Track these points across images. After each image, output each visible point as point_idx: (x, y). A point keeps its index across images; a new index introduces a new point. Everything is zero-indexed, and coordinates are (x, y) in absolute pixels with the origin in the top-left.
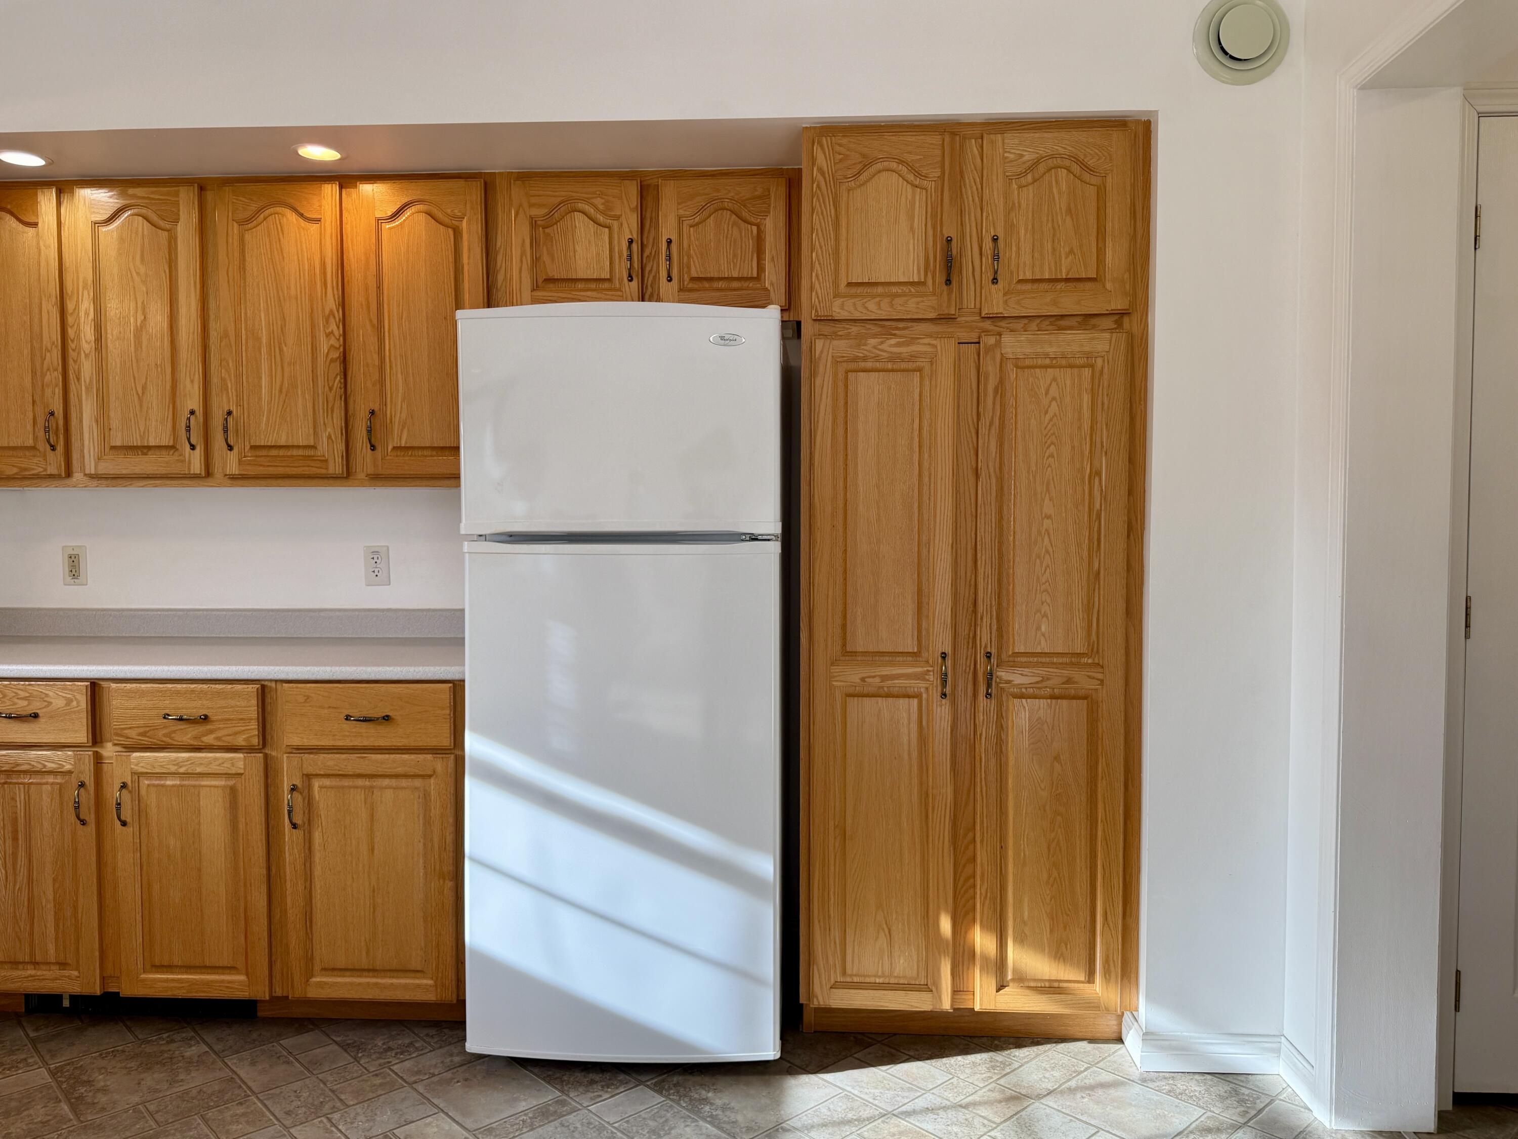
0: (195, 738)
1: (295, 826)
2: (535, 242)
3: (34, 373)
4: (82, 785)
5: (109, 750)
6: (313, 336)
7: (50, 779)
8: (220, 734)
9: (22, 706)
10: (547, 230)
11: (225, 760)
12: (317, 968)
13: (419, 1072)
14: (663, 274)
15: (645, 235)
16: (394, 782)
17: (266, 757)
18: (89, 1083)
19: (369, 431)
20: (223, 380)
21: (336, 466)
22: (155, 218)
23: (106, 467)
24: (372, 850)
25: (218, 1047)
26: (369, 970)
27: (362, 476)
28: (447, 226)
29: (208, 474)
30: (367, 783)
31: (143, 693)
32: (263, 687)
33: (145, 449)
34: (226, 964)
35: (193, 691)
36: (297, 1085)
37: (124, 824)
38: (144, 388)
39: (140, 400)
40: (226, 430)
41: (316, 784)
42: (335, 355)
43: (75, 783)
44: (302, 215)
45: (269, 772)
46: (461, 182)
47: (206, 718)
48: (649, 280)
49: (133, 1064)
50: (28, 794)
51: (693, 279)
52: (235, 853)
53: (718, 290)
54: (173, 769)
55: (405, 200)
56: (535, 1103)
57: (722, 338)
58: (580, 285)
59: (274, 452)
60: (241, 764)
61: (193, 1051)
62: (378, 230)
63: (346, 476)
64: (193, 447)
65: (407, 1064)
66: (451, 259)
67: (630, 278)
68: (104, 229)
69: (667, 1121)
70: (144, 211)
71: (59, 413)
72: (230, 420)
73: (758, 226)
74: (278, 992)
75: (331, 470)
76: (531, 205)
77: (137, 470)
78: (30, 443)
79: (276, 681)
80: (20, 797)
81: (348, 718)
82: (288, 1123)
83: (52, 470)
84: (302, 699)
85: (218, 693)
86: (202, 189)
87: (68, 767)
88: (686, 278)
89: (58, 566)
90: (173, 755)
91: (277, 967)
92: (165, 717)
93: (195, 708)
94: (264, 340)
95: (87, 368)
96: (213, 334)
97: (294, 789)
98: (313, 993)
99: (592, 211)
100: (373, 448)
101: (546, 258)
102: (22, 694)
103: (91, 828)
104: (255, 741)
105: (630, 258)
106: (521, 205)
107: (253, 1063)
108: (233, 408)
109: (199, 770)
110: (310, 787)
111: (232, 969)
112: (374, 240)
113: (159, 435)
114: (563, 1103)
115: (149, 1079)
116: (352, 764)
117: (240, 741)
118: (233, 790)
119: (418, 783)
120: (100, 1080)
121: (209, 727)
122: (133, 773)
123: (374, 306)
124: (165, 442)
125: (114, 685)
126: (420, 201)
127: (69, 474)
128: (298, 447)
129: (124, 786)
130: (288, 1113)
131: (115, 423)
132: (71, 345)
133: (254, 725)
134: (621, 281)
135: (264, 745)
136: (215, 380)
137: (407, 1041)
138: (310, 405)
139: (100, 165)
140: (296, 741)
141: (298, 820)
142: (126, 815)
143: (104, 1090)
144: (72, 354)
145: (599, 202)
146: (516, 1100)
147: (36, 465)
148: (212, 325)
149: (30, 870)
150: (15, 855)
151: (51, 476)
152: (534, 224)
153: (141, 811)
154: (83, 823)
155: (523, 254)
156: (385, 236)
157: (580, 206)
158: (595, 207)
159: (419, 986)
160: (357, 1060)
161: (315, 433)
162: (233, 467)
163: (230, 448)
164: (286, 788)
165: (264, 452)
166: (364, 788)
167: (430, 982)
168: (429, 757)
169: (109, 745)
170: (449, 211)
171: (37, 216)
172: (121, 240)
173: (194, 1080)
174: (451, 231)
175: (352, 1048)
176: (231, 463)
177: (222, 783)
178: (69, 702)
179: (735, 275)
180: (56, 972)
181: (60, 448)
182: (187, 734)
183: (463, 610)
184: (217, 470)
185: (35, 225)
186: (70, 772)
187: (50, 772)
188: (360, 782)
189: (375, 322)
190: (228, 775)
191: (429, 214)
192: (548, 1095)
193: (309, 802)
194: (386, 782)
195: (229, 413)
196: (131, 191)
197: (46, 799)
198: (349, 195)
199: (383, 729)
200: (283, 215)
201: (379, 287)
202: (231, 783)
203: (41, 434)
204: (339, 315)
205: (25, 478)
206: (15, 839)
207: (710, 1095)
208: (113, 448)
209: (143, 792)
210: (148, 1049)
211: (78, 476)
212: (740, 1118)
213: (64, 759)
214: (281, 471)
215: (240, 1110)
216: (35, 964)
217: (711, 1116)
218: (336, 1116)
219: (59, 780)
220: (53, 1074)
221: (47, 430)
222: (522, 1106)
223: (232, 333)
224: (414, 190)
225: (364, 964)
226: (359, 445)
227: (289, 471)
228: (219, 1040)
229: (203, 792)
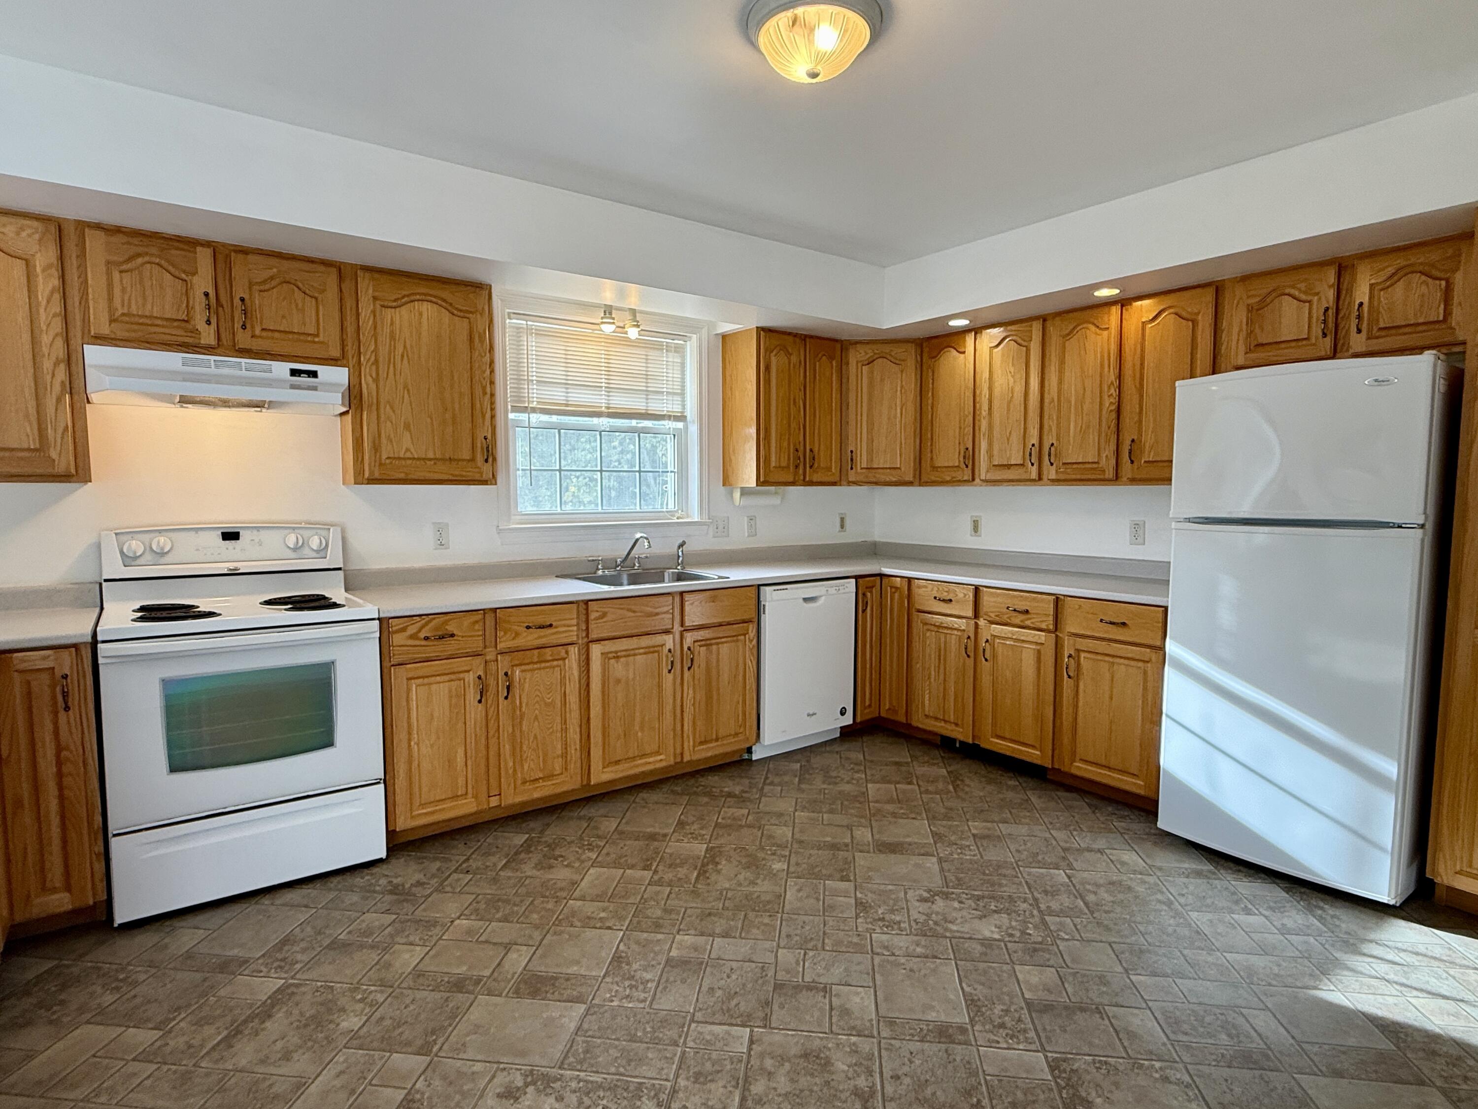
0: (1022, 621)
1: (1069, 677)
2: (1250, 322)
3: (960, 428)
4: (969, 637)
5: (982, 622)
6: (1101, 397)
7: (956, 632)
8: (1033, 620)
9: (945, 596)
10: (1260, 312)
11: (1036, 635)
12: (1077, 758)
13: (1128, 830)
14: (1354, 329)
15: (1341, 302)
16: (1126, 662)
17: (1057, 636)
18: (962, 781)
19: (1130, 453)
20: (1050, 426)
21: (1110, 474)
22: (1020, 341)
23: (990, 476)
24: (1111, 698)
25: (1024, 785)
26: (1105, 766)
27: (1125, 479)
28: (1187, 320)
29: (1040, 479)
30: (1111, 659)
31: (998, 595)
32: (1057, 598)
33: (1009, 466)
34: (1029, 743)
35: (1021, 597)
36: (1059, 814)
37: (986, 660)
38: (1010, 433)
39: (1008, 439)
40: (1050, 455)
41: (1083, 655)
42: (1113, 407)
43: (966, 636)
44: (1098, 327)
45: (1058, 646)
46: (1199, 290)
47: (1027, 612)
48: (1342, 334)
49: (983, 779)
50: (946, 638)
51: (1381, 329)
52: (1038, 685)
53: (1405, 334)
54: (1010, 636)
55: (1162, 307)
56: (1194, 866)
57: (1376, 381)
58: (1283, 346)
59: (1075, 466)
60: (1043, 638)
61: (1012, 783)
62: (1143, 329)
63: (1116, 479)
64: (1033, 464)
65: (1123, 824)
66: (1190, 340)
67: (1325, 335)
68: (996, 350)
69: (1284, 907)
70: (1014, 338)
71: (970, 449)
72: (1053, 449)
73: (1447, 281)
74: (1056, 766)
75: (1107, 476)
76: (1248, 297)
77: (1005, 477)
78: (957, 464)
79: (1064, 596)
80: (943, 640)
81: (1101, 621)
82: (1050, 827)
83: (966, 478)
84: (1077, 607)
85: (1034, 599)
86: (1045, 320)
87: (963, 628)
88: (1375, 329)
89: (969, 526)
90: (1011, 629)
91: (1056, 752)
92: (1008, 608)
93: (1022, 606)
94: (1073, 403)
95: (984, 424)
96: (1047, 401)
97: (1070, 656)
98: (1074, 771)
99: (1297, 293)
100: (1132, 462)
101: (1257, 330)
102: (946, 589)
103: (972, 659)
104: (1051, 627)
105: (1325, 322)
106: (1241, 298)
107: (1040, 797)
108: (1054, 442)
109: (1022, 638)
110: (1079, 657)
111: (1033, 747)
112: (1140, 335)
113: (1016, 459)
114: (1214, 873)
115: (990, 788)
116: (1102, 647)
117: (1044, 626)
118: (1039, 651)
119: (1140, 664)
120: (967, 781)
121: (1029, 616)
122: (992, 635)
123: (1138, 375)
124: (1018, 463)
125: (985, 589)
126: (1170, 307)
127: (973, 480)
128: (1089, 463)
129: (987, 641)
130: (1051, 823)
131: (995, 452)
132: (978, 412)
133: (1051, 618)
134: (1317, 338)
135: (1056, 630)
136: (1046, 427)
137: (1126, 813)
138: (1096, 439)
139: (996, 318)
140: (1073, 631)
141: (1071, 674)
142: (987, 656)
143: (968, 786)
144: (977, 418)
145: (1302, 286)
146: (1184, 862)
147: (959, 475)
148: (1046, 395)
149: (945, 674)
150: (939, 667)
151: (965, 481)
152: (1250, 309)
153: (994, 656)
154: (968, 656)
155: (1241, 330)
156: (1147, 331)
157: (1287, 291)
158: (1300, 290)
159: (1135, 784)
160: (1094, 812)
161: (1099, 454)
162: (1053, 476)
163: (1052, 464)
164: (1066, 655)
165: (1070, 466)
166: (1109, 662)
167: (1142, 783)
168: (1148, 650)
169: (981, 619)
170: (1189, 310)
171: (965, 347)
172: (1003, 355)
173: (1010, 795)
174: (1190, 323)
175: (1094, 808)
176: (1051, 473)
177: (1034, 647)
178: (965, 595)
179: (1421, 320)
180: (953, 727)
181: (970, 466)
182: (1018, 619)
183: (1169, 563)
184: (1045, 477)
185: (964, 353)
186: (964, 630)
187: (955, 629)
188: (1107, 658)
189: (1138, 385)
190: (1037, 643)
191: (1176, 314)
192: (1207, 867)
193: (1078, 665)
194: (1122, 661)
195: (1052, 445)
196: (1009, 328)
197: (953, 642)
198: (1127, 310)
199: (1121, 630)
200: (1087, 328)
201: (1142, 364)
202: (1038, 647)
203: (962, 459)
204: (1116, 384)
205: (954, 482)
206: (940, 659)
207: (1326, 906)
208: (994, 465)
209: (996, 646)
210: (992, 776)
211: (977, 480)
212: (1343, 925)
213: (962, 624)
214: (1078, 477)
215: (1028, 814)
216: (945, 721)
217: (1321, 917)
218: (1075, 833)
219: (959, 633)
220: (948, 772)
221: (964, 457)
222: (1186, 865)
223: (1056, 400)
224: (1168, 301)
225: (1104, 762)
226: (1124, 461)
227: (1083, 477)
228: (1025, 782)
229: (1024, 650)
